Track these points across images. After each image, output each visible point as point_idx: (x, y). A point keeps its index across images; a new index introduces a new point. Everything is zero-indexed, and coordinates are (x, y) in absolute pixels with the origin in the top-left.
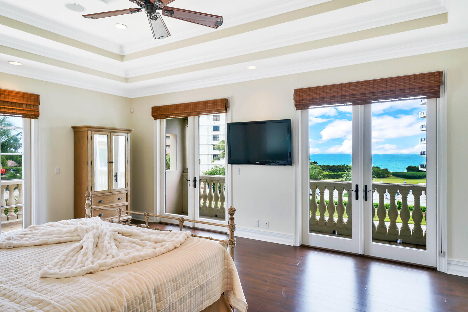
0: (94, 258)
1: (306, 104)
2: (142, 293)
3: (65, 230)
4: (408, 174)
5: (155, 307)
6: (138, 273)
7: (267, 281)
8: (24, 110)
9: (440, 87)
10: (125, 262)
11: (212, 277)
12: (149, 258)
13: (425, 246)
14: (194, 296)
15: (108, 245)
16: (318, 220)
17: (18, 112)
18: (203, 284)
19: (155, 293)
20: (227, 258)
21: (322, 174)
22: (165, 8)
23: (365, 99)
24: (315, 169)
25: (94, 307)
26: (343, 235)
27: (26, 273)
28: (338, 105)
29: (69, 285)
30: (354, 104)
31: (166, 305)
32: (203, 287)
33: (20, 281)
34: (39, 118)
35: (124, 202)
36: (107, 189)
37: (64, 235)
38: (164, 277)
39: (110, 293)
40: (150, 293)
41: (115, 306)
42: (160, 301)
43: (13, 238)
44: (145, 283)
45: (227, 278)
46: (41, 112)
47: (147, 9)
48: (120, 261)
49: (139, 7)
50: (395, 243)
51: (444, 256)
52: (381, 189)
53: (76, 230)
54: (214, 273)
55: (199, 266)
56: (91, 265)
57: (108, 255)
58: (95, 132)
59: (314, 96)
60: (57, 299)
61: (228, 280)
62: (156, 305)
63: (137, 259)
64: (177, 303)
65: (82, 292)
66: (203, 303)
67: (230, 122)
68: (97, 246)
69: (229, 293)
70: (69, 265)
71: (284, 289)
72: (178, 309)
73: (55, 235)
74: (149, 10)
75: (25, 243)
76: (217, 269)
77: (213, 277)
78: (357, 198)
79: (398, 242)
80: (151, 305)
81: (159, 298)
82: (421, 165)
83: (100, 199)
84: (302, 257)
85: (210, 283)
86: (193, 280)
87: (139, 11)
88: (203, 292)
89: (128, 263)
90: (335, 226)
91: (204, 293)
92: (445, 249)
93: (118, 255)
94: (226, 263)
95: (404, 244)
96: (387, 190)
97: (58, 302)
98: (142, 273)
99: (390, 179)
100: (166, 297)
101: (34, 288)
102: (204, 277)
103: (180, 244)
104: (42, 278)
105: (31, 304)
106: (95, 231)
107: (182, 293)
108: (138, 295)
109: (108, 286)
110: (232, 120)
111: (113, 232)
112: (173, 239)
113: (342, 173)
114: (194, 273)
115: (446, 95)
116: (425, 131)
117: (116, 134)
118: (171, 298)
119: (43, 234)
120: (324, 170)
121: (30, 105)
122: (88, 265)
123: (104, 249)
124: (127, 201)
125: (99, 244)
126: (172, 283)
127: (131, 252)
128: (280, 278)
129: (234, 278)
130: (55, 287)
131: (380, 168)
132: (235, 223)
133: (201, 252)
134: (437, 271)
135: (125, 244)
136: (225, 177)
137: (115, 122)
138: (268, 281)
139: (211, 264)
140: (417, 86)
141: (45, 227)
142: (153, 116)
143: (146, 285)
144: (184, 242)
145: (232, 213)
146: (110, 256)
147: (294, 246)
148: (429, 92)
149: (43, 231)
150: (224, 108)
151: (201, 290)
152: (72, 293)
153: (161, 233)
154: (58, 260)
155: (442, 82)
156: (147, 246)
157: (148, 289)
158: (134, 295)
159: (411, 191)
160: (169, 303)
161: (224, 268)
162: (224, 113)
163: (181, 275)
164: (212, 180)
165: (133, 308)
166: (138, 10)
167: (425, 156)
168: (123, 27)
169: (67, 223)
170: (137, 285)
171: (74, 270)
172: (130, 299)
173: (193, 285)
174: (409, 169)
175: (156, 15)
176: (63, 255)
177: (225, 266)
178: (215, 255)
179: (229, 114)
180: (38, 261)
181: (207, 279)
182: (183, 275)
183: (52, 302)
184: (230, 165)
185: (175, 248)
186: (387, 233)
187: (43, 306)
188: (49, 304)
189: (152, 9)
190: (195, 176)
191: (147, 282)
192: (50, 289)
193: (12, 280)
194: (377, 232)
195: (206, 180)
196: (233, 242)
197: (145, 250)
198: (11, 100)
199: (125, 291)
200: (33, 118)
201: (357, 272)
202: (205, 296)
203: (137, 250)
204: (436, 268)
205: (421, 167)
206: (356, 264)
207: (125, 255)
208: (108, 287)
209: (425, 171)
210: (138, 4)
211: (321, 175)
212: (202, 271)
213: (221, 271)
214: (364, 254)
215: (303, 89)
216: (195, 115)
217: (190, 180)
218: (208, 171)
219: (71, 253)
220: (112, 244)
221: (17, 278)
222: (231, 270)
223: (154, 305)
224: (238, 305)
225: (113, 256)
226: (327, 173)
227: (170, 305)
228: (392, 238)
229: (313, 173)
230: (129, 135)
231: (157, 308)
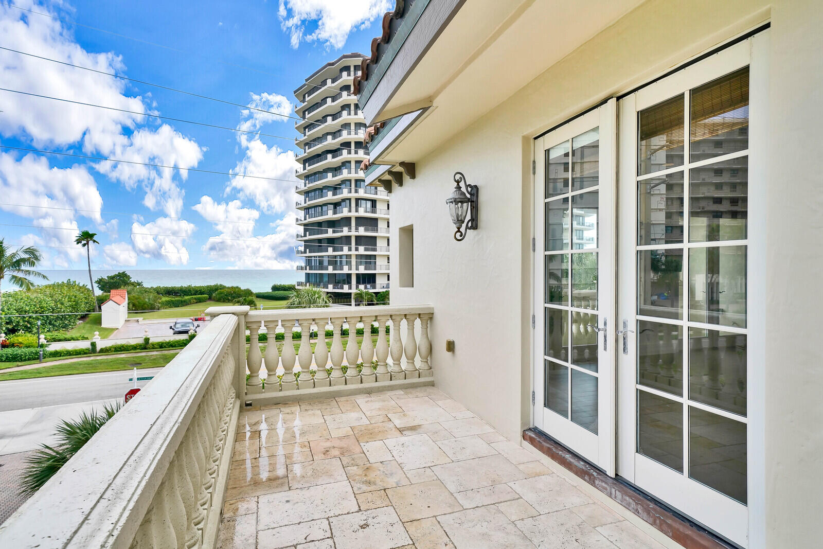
4: (276, 295)
21: (160, 301)
174: (275, 288)
211: (159, 303)
226: (167, 299)
229: (147, 300)
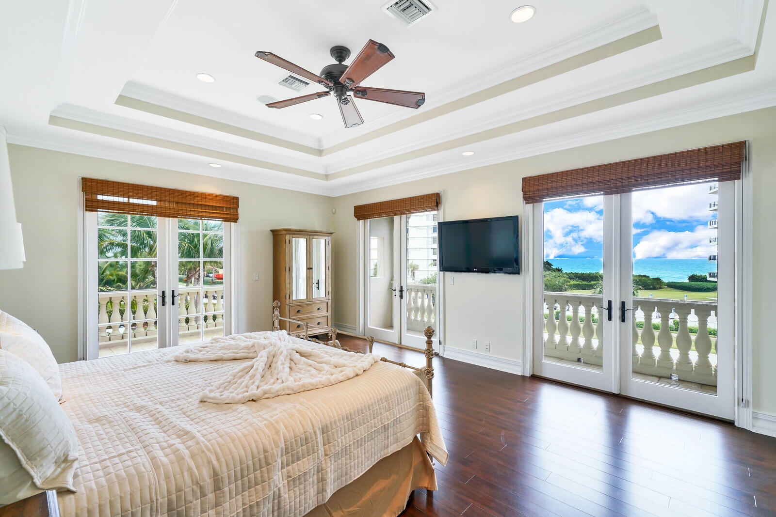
0: (261, 381)
1: (538, 196)
2: (305, 433)
3: (243, 344)
4: (691, 285)
5: (321, 450)
6: (304, 406)
7: (482, 420)
8: (224, 214)
9: (740, 164)
10: (293, 390)
11: (401, 415)
12: (321, 386)
13: (716, 387)
14: (376, 438)
15: (281, 367)
16: (557, 343)
17: (218, 215)
18: (388, 423)
19: (323, 433)
20: (423, 391)
21: (568, 284)
22: (357, 89)
23: (622, 187)
24: (559, 278)
25: (243, 446)
26: (591, 364)
27: (188, 394)
28: (583, 195)
29: (226, 414)
30: (606, 194)
31: (337, 448)
32: (388, 427)
33: (179, 403)
34: (239, 221)
35: (324, 313)
36: (306, 298)
37: (241, 351)
38: (335, 413)
39: (266, 429)
40: (315, 432)
41: (268, 447)
42: (329, 443)
43: (191, 351)
44: (310, 419)
45: (423, 417)
46: (240, 216)
47: (336, 91)
48: (288, 388)
49: (327, 90)
50: (669, 381)
51: (747, 404)
52: (648, 306)
53: (253, 346)
54: (403, 409)
55: (384, 401)
56: (255, 391)
57: (278, 379)
58: (294, 236)
59: (550, 185)
60: (205, 432)
61: (423, 419)
62: (324, 448)
63: (308, 387)
64: (352, 447)
65: (234, 426)
66: (388, 448)
67: (443, 221)
68: (270, 366)
69: (425, 435)
70: (232, 389)
71: (503, 433)
72: (354, 454)
73: (232, 349)
74: (339, 93)
75: (201, 357)
76: (408, 406)
77: (403, 415)
78: (610, 318)
79: (673, 378)
80: (316, 448)
81: (328, 439)
82: (710, 273)
83: (299, 308)
84: (533, 391)
85: (398, 422)
86: (374, 418)
87: (327, 95)
88: (388, 434)
89: (296, 391)
90: (580, 352)
91: (390, 435)
92: (748, 395)
93: (287, 380)
94: (421, 397)
95: (681, 381)
96: (656, 308)
97: (204, 436)
98: (309, 407)
99: (663, 292)
100: (337, 439)
101: (189, 413)
102: (390, 414)
103: (364, 371)
104: (201, 401)
105: (176, 435)
106: (271, 348)
107: (360, 434)
108: (299, 435)
109: (266, 420)
110: (444, 218)
111: (291, 351)
112: (356, 364)
113: (595, 282)
114: (377, 409)
115: (751, 175)
116: (716, 228)
117: (316, 237)
118: (344, 441)
119: (222, 348)
120: (571, 278)
121: (230, 208)
122: (252, 390)
123: (276, 371)
124: (327, 312)
125: (273, 365)
126: (346, 421)
127: (304, 378)
128: (500, 417)
129: (431, 418)
130: (209, 416)
131: (648, 277)
132: (433, 348)
133: (388, 383)
134: (736, 426)
135: (300, 366)
136: (436, 285)
137: (316, 224)
138: (484, 419)
139: (400, 398)
140: (702, 164)
141: (227, 340)
142: (356, 216)
143: (312, 423)
144: (369, 368)
145: (429, 334)
146: (280, 381)
147: (521, 376)
148: (722, 172)
149: (222, 345)
150: (435, 205)
151: (385, 431)
152: (223, 426)
153: (345, 355)
154: (222, 382)
155: (744, 156)
156: (324, 370)
157: (314, 428)
158: (294, 435)
159: (694, 310)
160: (341, 446)
161: (418, 404)
162: (435, 210)
163: (358, 412)
164: (424, 290)
165: (293, 450)
166: (326, 93)
167: (716, 261)
168: (319, 118)
169: (250, 336)
170: (300, 422)
171: (235, 395)
172: (289, 440)
173: (375, 424)
174: (692, 278)
175: (346, 98)
176: (230, 375)
177: (420, 401)
178: (406, 387)
179: (441, 212)
180: (206, 381)
181: (394, 417)
182: (360, 412)
183: (198, 435)
184: (441, 273)
185: (357, 375)
186: (656, 366)
187: (186, 440)
188: (194, 437)
189: (342, 91)
190: (402, 285)
191: (313, 419)
192: (204, 417)
193: (172, 401)
194: (641, 364)
195: (418, 289)
196: (430, 372)
197: (320, 376)
198: (211, 204)
199: (284, 428)
200: (232, 222)
201: (609, 418)
202: (391, 439)
203: (312, 375)
204: (734, 421)
205: (710, 276)
206: (608, 407)
207: (295, 381)
208: (265, 422)
209: (716, 282)
210: (327, 86)
211: (567, 286)
212: (387, 407)
213: (414, 408)
214: (619, 394)
215: (534, 177)
216: (401, 214)
217: (396, 290)
218: (426, 278)
219: (240, 374)
220: (285, 366)
221: (178, 399)
222: (427, 408)
223: (320, 447)
224: (437, 452)
225: (283, 380)
226: (575, 282)
227: (343, 448)
228: (663, 372)
230: (330, 238)
231: (325, 451)
